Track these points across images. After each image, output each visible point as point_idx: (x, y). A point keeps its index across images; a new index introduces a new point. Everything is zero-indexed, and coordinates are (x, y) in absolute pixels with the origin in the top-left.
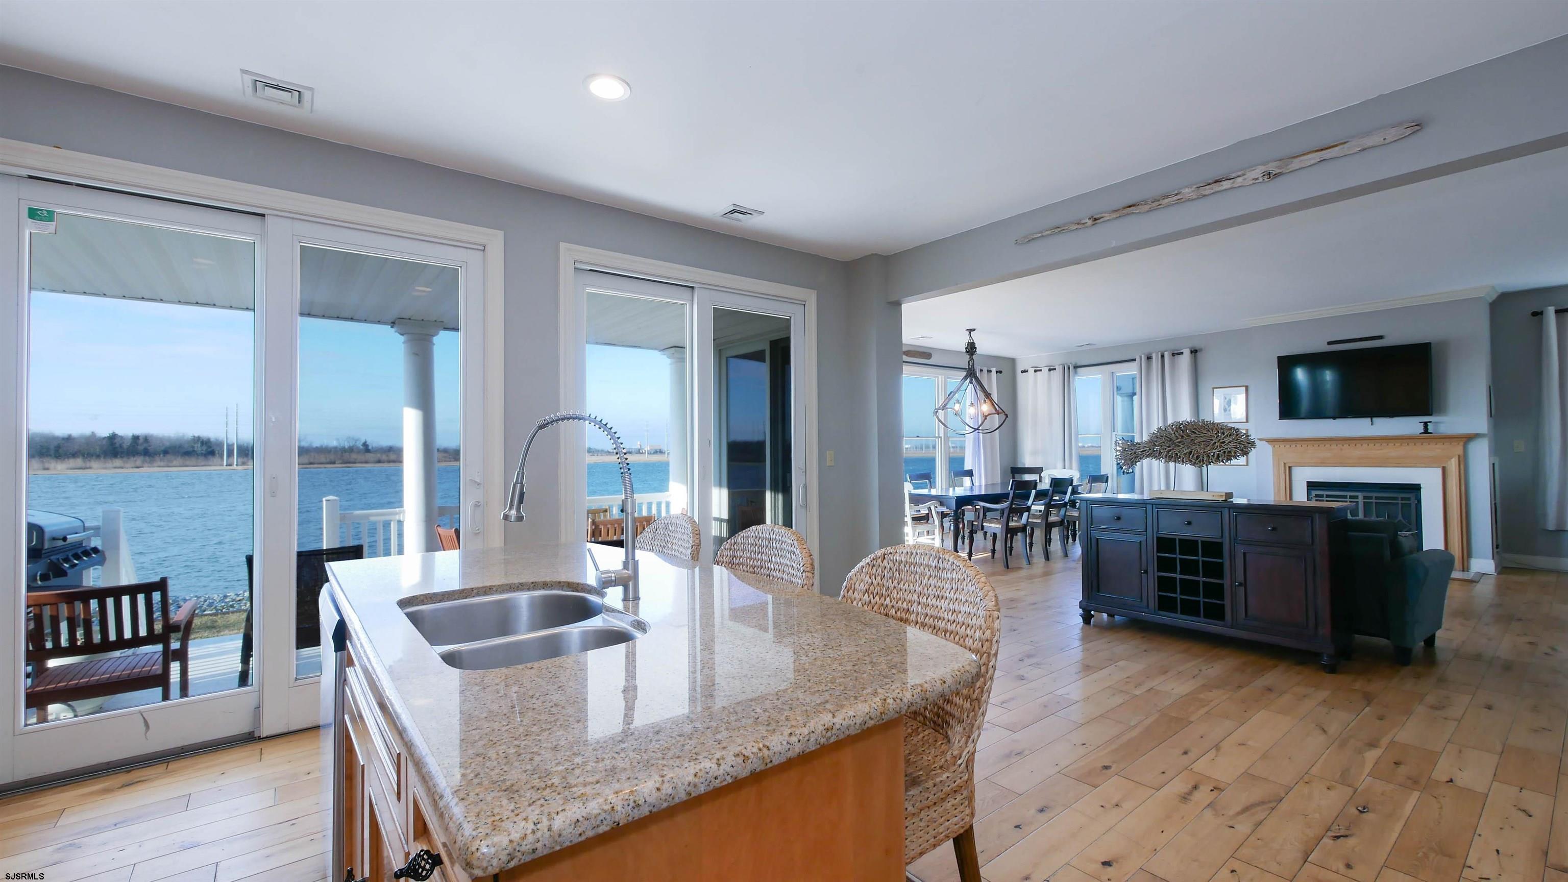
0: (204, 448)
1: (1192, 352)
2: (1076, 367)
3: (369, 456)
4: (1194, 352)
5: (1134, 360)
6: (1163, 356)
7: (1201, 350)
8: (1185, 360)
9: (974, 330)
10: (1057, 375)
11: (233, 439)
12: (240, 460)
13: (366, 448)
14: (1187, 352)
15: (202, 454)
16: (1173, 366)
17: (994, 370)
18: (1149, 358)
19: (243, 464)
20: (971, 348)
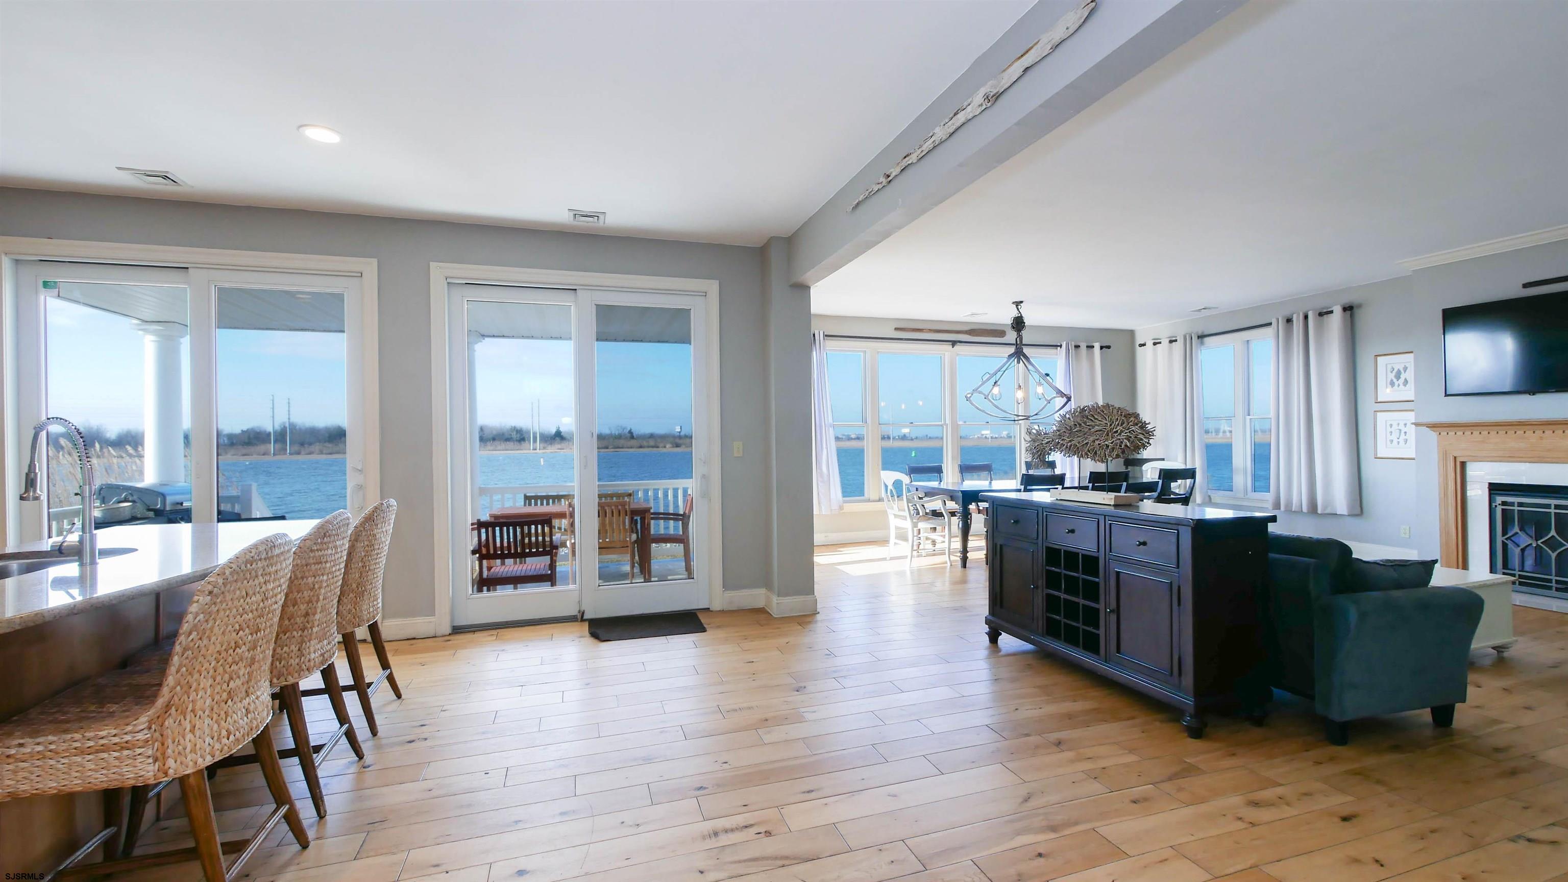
0: (518, 435)
1: (1345, 309)
2: (1201, 337)
3: (633, 442)
4: (1349, 309)
5: (1270, 324)
6: (1306, 317)
7: (1360, 306)
8: (1336, 320)
9: (1022, 302)
10: (1178, 347)
11: (537, 429)
12: (542, 445)
13: (631, 436)
14: (1337, 310)
15: (517, 440)
16: (1320, 329)
17: (1097, 346)
18: (1289, 321)
19: (544, 448)
20: (1018, 324)
